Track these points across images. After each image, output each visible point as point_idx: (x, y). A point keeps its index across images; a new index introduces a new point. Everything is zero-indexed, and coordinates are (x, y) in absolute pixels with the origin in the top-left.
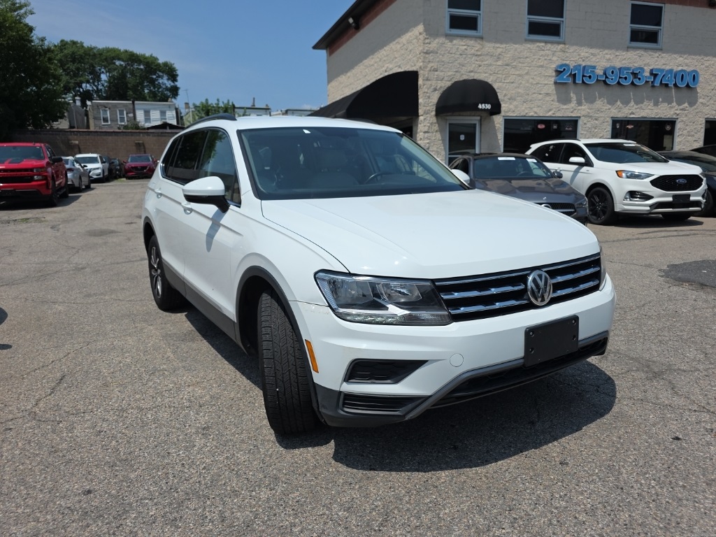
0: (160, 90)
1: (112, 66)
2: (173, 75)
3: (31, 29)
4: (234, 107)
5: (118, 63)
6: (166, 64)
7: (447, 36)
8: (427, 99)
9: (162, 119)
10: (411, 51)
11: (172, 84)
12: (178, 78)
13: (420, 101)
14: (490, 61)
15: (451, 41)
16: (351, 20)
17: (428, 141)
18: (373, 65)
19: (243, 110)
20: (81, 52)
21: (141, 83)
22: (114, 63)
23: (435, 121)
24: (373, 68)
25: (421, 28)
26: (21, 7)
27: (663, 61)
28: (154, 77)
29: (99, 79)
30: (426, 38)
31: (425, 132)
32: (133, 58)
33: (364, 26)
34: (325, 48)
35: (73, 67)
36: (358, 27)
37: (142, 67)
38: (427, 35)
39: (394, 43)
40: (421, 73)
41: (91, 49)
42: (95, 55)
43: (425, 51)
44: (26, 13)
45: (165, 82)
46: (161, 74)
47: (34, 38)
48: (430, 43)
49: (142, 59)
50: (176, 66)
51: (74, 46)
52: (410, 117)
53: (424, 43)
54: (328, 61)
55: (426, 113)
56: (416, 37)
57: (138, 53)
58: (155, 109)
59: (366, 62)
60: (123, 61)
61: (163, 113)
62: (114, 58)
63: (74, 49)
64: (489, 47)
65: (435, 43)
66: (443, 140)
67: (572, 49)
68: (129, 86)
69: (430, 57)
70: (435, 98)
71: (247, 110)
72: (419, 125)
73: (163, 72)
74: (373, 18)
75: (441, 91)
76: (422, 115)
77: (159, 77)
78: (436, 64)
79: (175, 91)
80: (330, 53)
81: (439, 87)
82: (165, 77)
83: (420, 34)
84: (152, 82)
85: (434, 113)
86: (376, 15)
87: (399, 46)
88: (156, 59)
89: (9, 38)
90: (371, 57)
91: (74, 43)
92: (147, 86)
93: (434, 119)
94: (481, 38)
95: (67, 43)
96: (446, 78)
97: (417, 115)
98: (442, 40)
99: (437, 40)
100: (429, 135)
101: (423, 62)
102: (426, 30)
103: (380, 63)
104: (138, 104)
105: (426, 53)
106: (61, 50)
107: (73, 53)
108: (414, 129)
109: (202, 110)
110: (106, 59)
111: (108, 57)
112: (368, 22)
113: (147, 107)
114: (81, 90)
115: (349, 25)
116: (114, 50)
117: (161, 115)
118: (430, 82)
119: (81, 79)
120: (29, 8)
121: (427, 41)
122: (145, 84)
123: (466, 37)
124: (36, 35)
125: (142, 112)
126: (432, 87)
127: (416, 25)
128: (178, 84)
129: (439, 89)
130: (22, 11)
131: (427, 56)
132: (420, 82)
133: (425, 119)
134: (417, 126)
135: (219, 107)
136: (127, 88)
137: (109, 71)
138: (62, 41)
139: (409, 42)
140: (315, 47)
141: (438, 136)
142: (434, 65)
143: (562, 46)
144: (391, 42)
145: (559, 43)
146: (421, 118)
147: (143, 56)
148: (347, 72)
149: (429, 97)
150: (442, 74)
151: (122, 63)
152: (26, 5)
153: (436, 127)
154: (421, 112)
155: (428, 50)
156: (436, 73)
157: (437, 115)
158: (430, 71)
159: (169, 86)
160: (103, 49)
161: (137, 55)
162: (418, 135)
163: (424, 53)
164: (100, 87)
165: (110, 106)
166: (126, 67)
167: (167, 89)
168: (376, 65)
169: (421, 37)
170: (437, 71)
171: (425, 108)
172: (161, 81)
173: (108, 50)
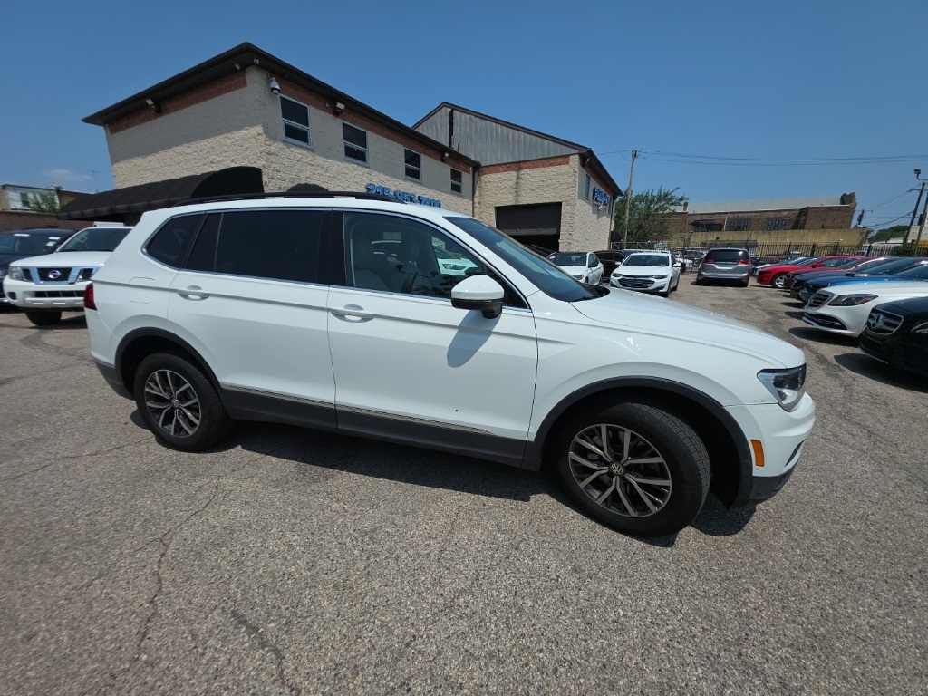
7: (284, 142)
10: (247, 148)
14: (321, 171)
15: (289, 148)
16: (150, 102)
25: (259, 129)
27: (423, 192)
30: (266, 140)
33: (170, 112)
34: (103, 123)
36: (160, 111)
38: (266, 137)
40: (264, 170)
43: (266, 151)
48: (270, 145)
53: (264, 144)
54: (109, 138)
56: (254, 137)
59: (178, 149)
64: (319, 159)
65: (275, 147)
67: (375, 173)
69: (272, 158)
80: (112, 131)
81: (283, 186)
83: (259, 134)
87: (229, 142)
94: (312, 151)
96: (288, 180)
98: (281, 145)
99: (276, 144)
101: (266, 161)
102: (264, 132)
103: (201, 153)
105: (268, 154)
112: (176, 109)
115: (147, 106)
118: (274, 181)
121: (267, 143)
123: (301, 147)
126: (277, 186)
127: (252, 124)
131: (269, 156)
132: (265, 179)
139: (244, 139)
140: (88, 120)
142: (277, 166)
143: (367, 170)
145: (366, 167)
150: (285, 176)
155: (269, 151)
156: (279, 174)
158: (273, 170)
163: (265, 153)
168: (195, 154)
169: (260, 137)
170: (279, 172)
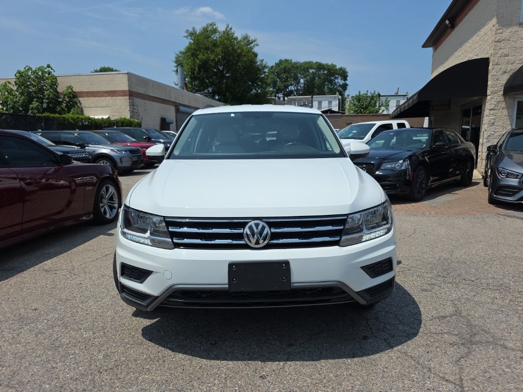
0: (335, 87)
1: (307, 73)
2: (344, 75)
3: (256, 55)
4: (379, 95)
5: (311, 71)
6: (341, 69)
7: (521, 24)
8: (496, 80)
9: (329, 107)
10: (486, 41)
11: (344, 82)
12: (348, 78)
13: (489, 83)
16: (447, 22)
17: (493, 117)
18: (460, 56)
19: (385, 98)
20: (290, 66)
21: (323, 84)
22: (309, 71)
23: (503, 100)
24: (460, 58)
25: (494, 21)
26: (252, 43)
28: (333, 78)
29: (299, 82)
30: (498, 29)
31: (491, 110)
32: (320, 66)
33: (457, 25)
34: (431, 46)
35: (284, 76)
36: (453, 26)
37: (326, 72)
38: (499, 26)
39: (476, 35)
40: (491, 59)
41: (296, 63)
42: (297, 67)
43: (496, 40)
44: (254, 46)
45: (340, 81)
46: (337, 76)
47: (258, 60)
48: (502, 33)
49: (326, 67)
50: (347, 70)
51: (287, 63)
52: (481, 97)
53: (496, 34)
54: (433, 56)
55: (493, 93)
56: (491, 30)
57: (324, 63)
58: (325, 100)
60: (314, 69)
61: (330, 103)
62: (308, 68)
63: (286, 64)
65: (507, 32)
66: (510, 116)
68: (316, 85)
69: (502, 45)
70: (504, 79)
71: (389, 97)
72: (487, 104)
73: (338, 75)
74: (463, 18)
75: (511, 73)
76: (489, 95)
77: (336, 78)
78: (507, 49)
79: (345, 87)
80: (435, 50)
81: (508, 70)
82: (340, 78)
83: (494, 26)
84: (331, 82)
85: (502, 93)
86: (466, 15)
87: (478, 38)
88: (335, 66)
89: (243, 62)
90: (460, 49)
91: (286, 60)
92: (327, 85)
93: (502, 98)
95: (282, 61)
96: (517, 62)
97: (486, 96)
98: (515, 28)
99: (509, 29)
100: (495, 112)
101: (494, 49)
102: (498, 23)
103: (465, 54)
104: (315, 98)
105: (498, 42)
106: (279, 66)
107: (285, 67)
108: (483, 107)
109: (356, 99)
110: (304, 69)
111: (304, 68)
112: (460, 22)
113: (320, 99)
114: (288, 90)
115: (446, 26)
116: (309, 63)
117: (329, 104)
118: (499, 67)
119: (288, 83)
120: (256, 42)
121: (499, 31)
122: (326, 83)
124: (259, 58)
125: (327, 102)
126: (502, 71)
127: (491, 19)
128: (347, 82)
129: (509, 71)
130: (252, 45)
131: (498, 44)
132: (490, 67)
133: (492, 98)
134: (485, 104)
135: (367, 97)
136: (314, 87)
137: (305, 77)
138: (280, 60)
139: (486, 34)
140: (424, 46)
141: (505, 112)
142: (506, 51)
144: (473, 35)
146: (489, 98)
147: (327, 65)
148: (443, 63)
149: (498, 79)
150: (513, 58)
151: (314, 71)
152: (255, 41)
153: (503, 105)
154: (489, 92)
155: (499, 39)
156: (507, 58)
157: (504, 94)
158: (501, 56)
159: (341, 84)
160: (303, 63)
161: (323, 64)
162: (485, 112)
163: (495, 42)
164: (299, 88)
165: (298, 99)
166: (315, 73)
167: (340, 86)
168: (462, 55)
169: (494, 29)
170: (508, 56)
171: (492, 89)
172: (336, 81)
173: (306, 63)
